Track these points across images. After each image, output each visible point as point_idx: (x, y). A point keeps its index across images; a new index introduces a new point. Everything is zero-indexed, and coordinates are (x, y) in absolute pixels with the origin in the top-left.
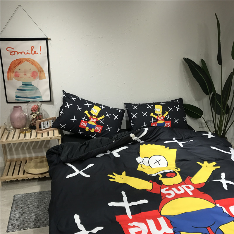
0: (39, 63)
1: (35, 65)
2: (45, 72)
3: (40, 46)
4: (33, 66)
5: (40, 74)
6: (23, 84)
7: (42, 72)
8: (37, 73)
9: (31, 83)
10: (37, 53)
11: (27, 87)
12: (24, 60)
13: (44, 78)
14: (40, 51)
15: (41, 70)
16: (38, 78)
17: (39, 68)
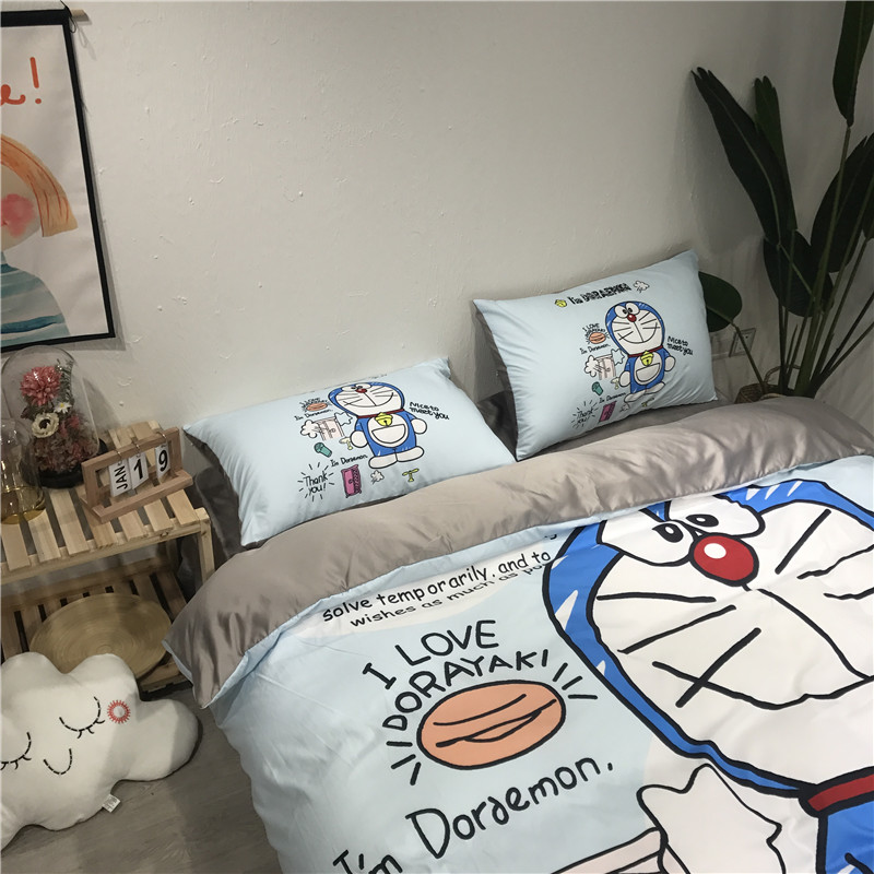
0: (33, 150)
2: (69, 197)
3: (33, 60)
5: (45, 207)
7: (55, 197)
8: (29, 206)
9: (4, 258)
10: (19, 98)
13: (69, 224)
14: (36, 85)
15: (47, 189)
16: (36, 230)
17: (38, 178)
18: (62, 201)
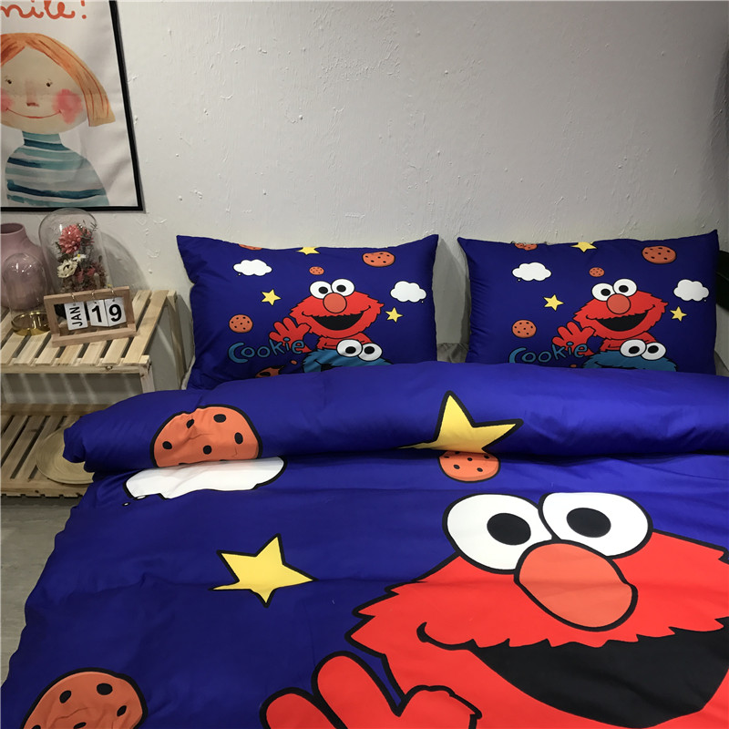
0: (82, 57)
1: (67, 66)
2: (108, 95)
4: (61, 69)
5: (90, 104)
6: (27, 142)
7: (98, 96)
8: (78, 100)
9: (59, 139)
10: (70, 13)
11: (46, 155)
12: (20, 43)
13: (109, 118)
14: (83, 4)
15: (91, 87)
16: (84, 120)
17: (85, 79)
18: (104, 99)
